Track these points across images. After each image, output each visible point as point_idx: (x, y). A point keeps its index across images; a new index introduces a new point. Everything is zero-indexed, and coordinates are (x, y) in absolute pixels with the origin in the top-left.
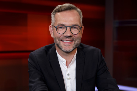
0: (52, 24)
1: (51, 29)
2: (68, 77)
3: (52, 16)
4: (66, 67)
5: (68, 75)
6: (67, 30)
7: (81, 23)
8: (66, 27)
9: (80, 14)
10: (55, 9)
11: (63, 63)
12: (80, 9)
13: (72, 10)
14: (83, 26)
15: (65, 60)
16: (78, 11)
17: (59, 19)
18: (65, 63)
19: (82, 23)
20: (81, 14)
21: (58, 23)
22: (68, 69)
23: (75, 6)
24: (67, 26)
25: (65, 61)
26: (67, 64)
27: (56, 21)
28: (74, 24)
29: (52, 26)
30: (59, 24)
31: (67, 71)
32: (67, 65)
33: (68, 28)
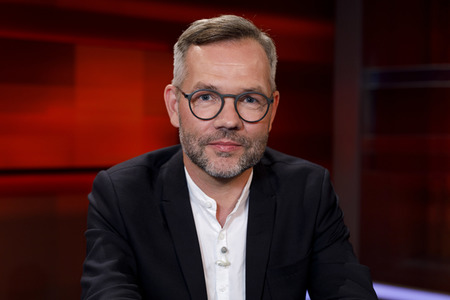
0: (174, 81)
1: (170, 97)
2: (223, 259)
3: (177, 55)
4: (217, 226)
5: (224, 251)
6: (226, 106)
7: (270, 83)
8: (223, 98)
9: (268, 52)
10: (186, 33)
11: (208, 213)
12: (270, 34)
13: (243, 40)
14: (277, 93)
15: (212, 202)
16: (262, 43)
17: (198, 66)
18: (215, 213)
19: (274, 83)
20: (274, 54)
21: (197, 80)
22: (224, 232)
23: (255, 24)
24: (225, 92)
25: (215, 207)
26: (221, 216)
27: (189, 72)
28: (248, 87)
29: (174, 89)
30: (199, 84)
31: (220, 238)
32: (221, 219)
33: (229, 102)
